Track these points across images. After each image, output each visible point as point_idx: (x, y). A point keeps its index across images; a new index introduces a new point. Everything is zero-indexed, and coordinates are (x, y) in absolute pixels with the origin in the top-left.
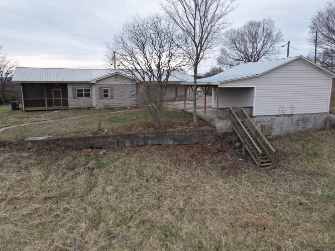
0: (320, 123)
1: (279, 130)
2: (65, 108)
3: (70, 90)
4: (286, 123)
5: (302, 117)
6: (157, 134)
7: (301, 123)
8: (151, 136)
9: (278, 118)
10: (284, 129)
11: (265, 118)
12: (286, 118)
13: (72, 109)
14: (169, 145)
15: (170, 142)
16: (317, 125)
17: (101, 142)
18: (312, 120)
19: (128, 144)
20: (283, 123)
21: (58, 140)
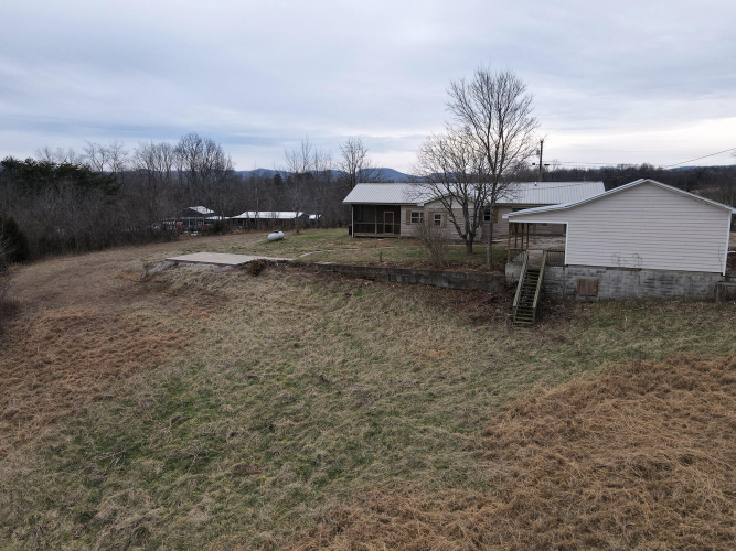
0: (702, 288)
1: (612, 290)
2: (396, 235)
3: (403, 213)
4: (624, 280)
5: (659, 275)
6: (431, 272)
7: (657, 284)
8: (425, 274)
9: (609, 272)
10: (623, 290)
11: (585, 270)
12: (626, 273)
13: (403, 238)
14: (443, 288)
15: (445, 285)
16: (696, 292)
17: (373, 273)
18: (682, 281)
19: (399, 279)
20: (619, 281)
21: (338, 266)
